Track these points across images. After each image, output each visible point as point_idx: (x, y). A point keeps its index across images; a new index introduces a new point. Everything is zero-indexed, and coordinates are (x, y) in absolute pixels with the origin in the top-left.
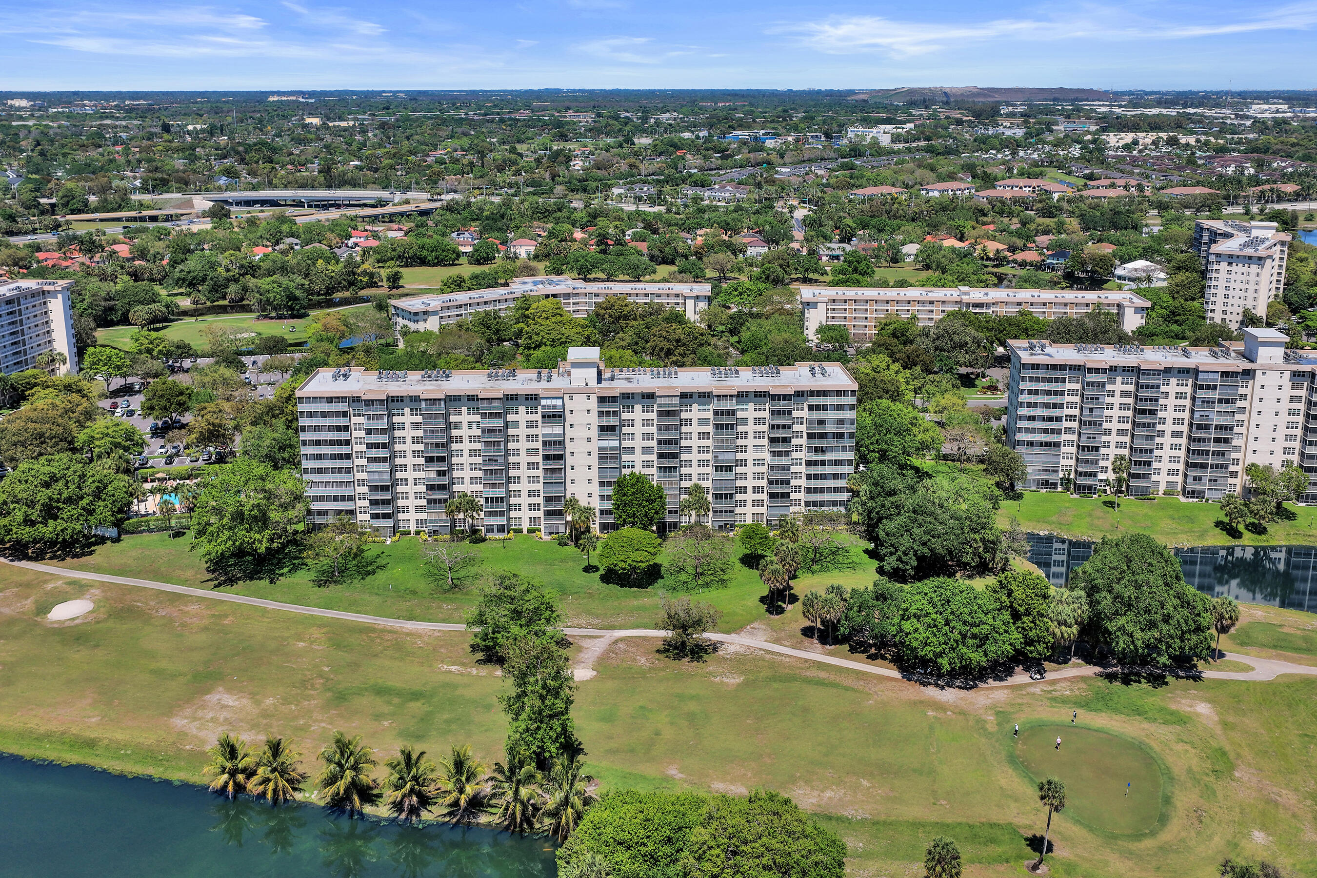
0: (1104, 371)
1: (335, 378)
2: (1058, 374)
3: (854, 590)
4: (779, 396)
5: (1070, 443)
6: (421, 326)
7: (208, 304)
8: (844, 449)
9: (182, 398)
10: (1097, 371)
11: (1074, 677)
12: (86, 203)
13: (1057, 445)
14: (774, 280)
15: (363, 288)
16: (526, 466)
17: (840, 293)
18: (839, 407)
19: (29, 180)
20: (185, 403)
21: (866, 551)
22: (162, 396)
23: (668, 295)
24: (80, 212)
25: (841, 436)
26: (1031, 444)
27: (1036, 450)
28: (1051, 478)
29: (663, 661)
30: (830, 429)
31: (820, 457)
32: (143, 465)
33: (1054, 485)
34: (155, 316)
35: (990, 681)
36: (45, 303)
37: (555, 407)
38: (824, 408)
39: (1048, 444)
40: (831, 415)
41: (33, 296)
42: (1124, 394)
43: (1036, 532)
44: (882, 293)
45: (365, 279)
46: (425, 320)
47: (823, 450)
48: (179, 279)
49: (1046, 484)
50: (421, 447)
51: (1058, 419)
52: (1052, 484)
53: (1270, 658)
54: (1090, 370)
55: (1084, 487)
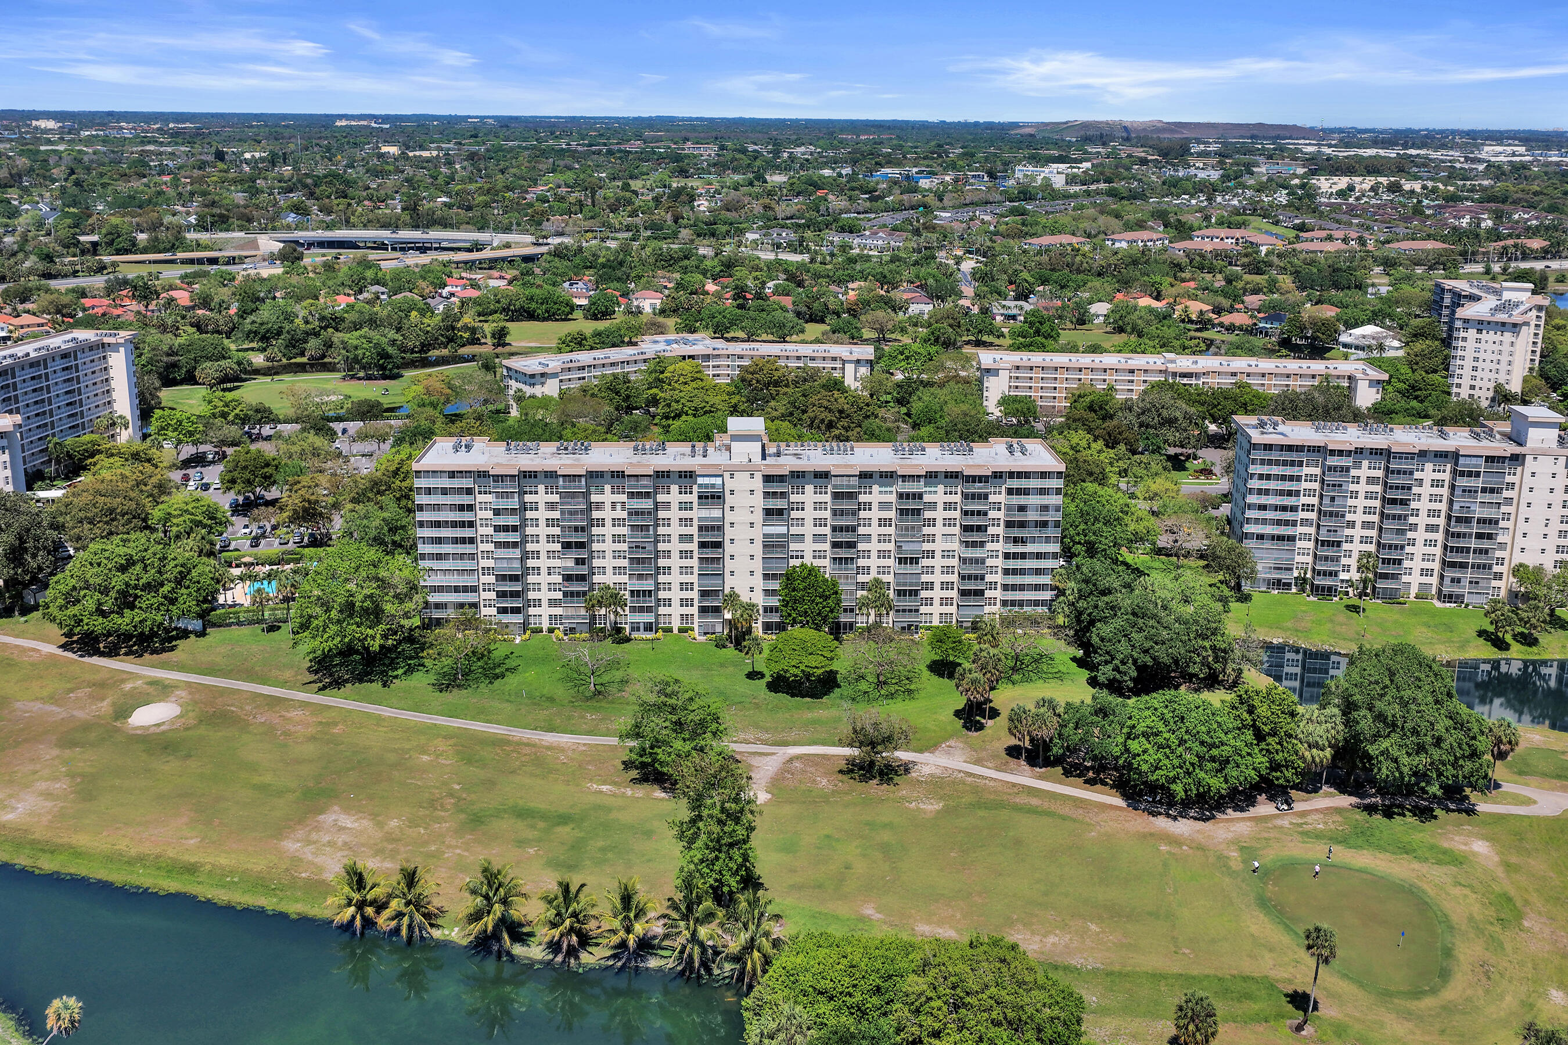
0: (1349, 453)
1: (456, 449)
2: (1294, 456)
3: (1068, 704)
4: (974, 477)
5: (1306, 537)
6: (538, 391)
7: (284, 361)
8: (1048, 540)
9: (268, 470)
10: (1341, 453)
11: (1327, 809)
12: (134, 243)
13: (1292, 539)
14: (944, 343)
15: (464, 345)
16: (678, 555)
17: (1025, 358)
18: (1043, 491)
19: (67, 215)
20: (271, 475)
21: (1074, 659)
22: (245, 468)
23: (824, 359)
24: (127, 252)
25: (1044, 524)
26: (1261, 537)
27: (1267, 544)
28: (1284, 576)
29: (846, 783)
30: (1032, 516)
31: (1020, 549)
32: (225, 548)
33: (1288, 585)
34: (226, 375)
35: (1230, 811)
36: (104, 357)
37: (713, 486)
38: (1026, 492)
39: (1280, 538)
40: (1033, 500)
41: (91, 349)
42: (1371, 480)
43: (1268, 639)
44: (1074, 359)
45: (466, 335)
46: (543, 384)
47: (1023, 541)
48: (250, 332)
49: (1278, 584)
50: (557, 531)
51: (1294, 509)
52: (1285, 584)
53: (1553, 790)
54: (1332, 452)
55: (1323, 588)
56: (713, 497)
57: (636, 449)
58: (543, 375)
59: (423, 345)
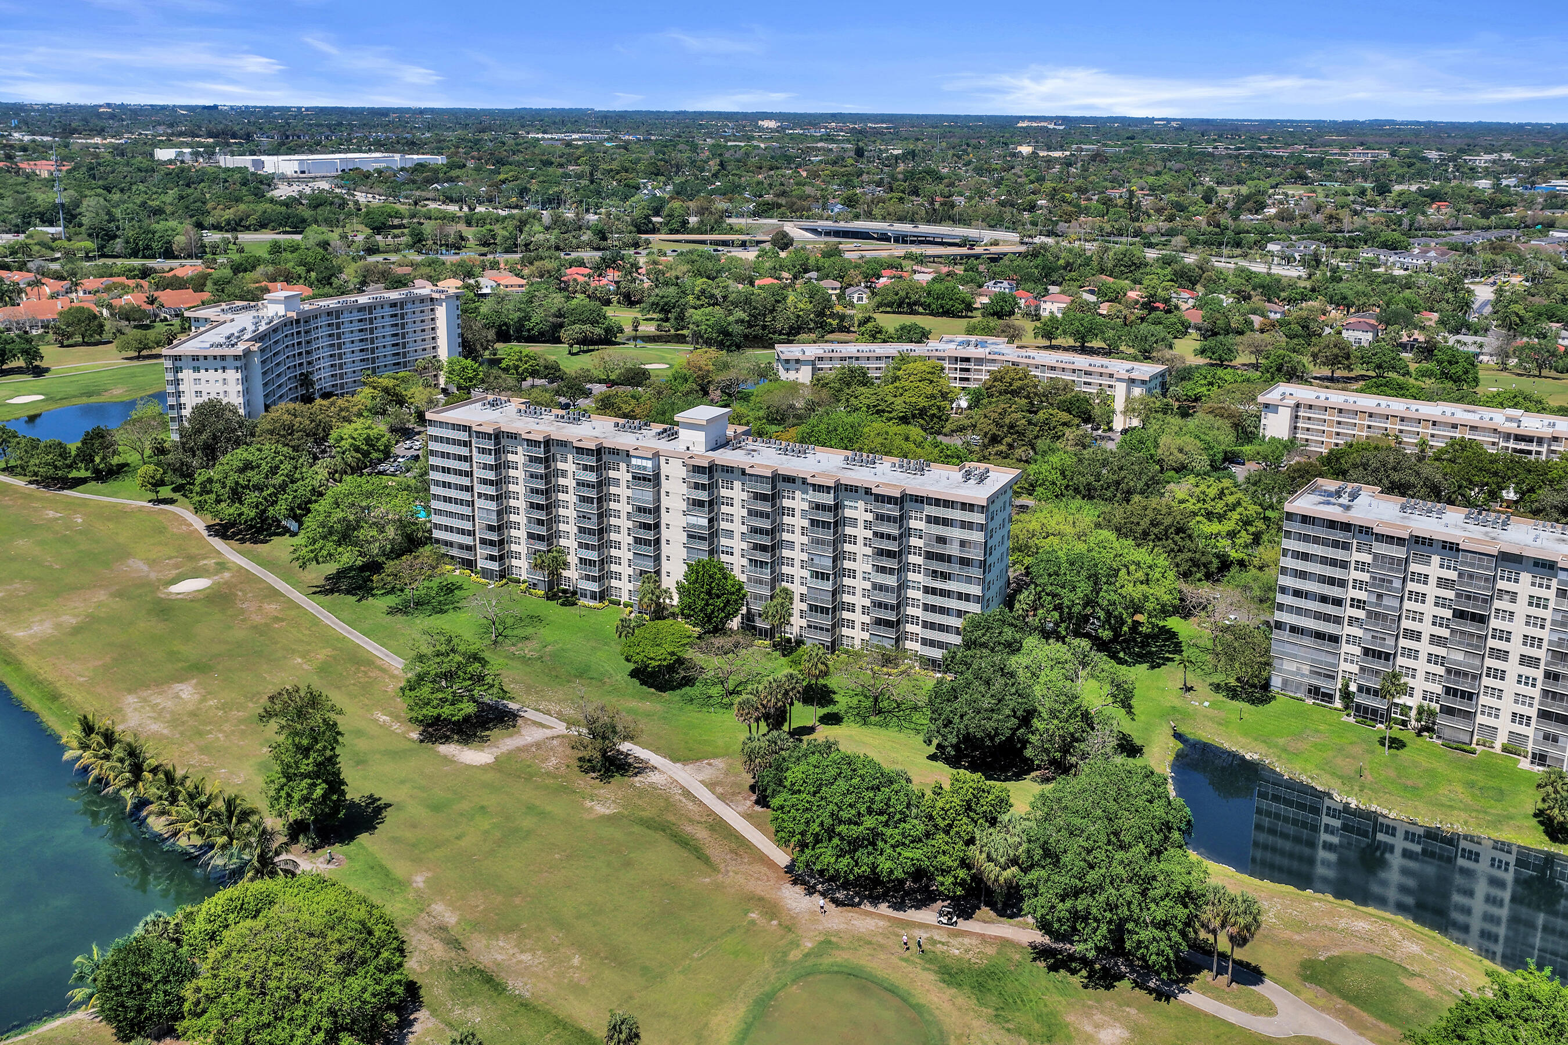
0: (1400, 541)
2: (1339, 536)
4: (883, 496)
5: (1352, 640)
7: (672, 331)
8: (969, 580)
10: (1390, 539)
11: (996, 937)
13: (1335, 639)
14: (1288, 373)
15: (832, 332)
16: (626, 531)
18: (965, 525)
24: (677, 231)
25: (964, 562)
26: (1294, 629)
27: (1307, 641)
28: (1324, 685)
30: (954, 550)
31: (938, 585)
33: (1329, 697)
34: (585, 337)
36: (432, 310)
37: (645, 468)
38: (946, 522)
39: (1319, 635)
40: (955, 533)
41: (422, 301)
42: (1442, 583)
43: (1242, 752)
45: (835, 322)
47: (945, 576)
48: (653, 304)
49: (1314, 691)
51: (1338, 602)
52: (1324, 695)
54: (1381, 538)
55: (1366, 709)
56: (644, 479)
57: (617, 425)
58: (797, 361)
59: (791, 328)
